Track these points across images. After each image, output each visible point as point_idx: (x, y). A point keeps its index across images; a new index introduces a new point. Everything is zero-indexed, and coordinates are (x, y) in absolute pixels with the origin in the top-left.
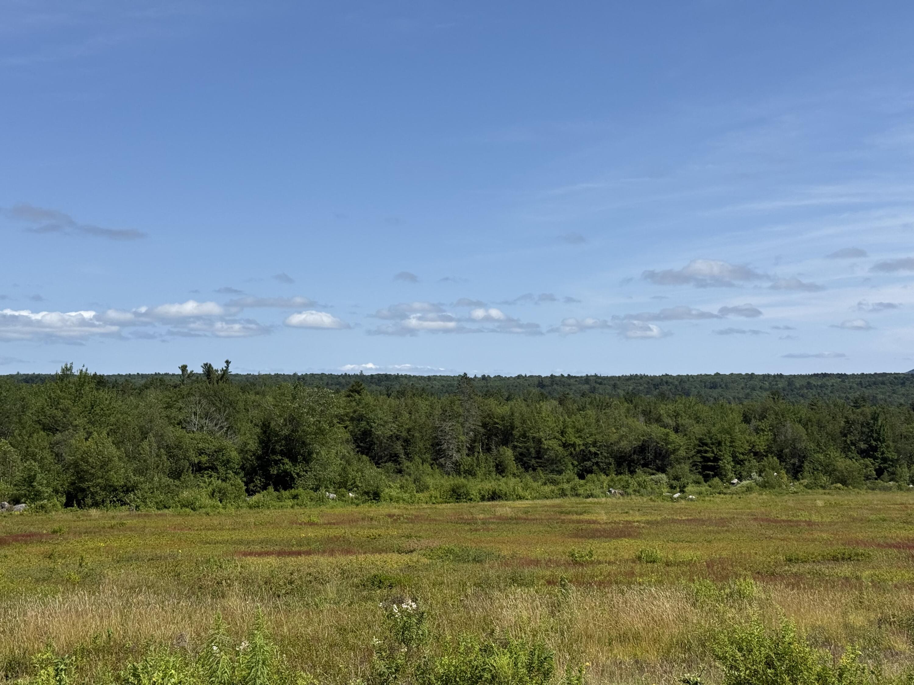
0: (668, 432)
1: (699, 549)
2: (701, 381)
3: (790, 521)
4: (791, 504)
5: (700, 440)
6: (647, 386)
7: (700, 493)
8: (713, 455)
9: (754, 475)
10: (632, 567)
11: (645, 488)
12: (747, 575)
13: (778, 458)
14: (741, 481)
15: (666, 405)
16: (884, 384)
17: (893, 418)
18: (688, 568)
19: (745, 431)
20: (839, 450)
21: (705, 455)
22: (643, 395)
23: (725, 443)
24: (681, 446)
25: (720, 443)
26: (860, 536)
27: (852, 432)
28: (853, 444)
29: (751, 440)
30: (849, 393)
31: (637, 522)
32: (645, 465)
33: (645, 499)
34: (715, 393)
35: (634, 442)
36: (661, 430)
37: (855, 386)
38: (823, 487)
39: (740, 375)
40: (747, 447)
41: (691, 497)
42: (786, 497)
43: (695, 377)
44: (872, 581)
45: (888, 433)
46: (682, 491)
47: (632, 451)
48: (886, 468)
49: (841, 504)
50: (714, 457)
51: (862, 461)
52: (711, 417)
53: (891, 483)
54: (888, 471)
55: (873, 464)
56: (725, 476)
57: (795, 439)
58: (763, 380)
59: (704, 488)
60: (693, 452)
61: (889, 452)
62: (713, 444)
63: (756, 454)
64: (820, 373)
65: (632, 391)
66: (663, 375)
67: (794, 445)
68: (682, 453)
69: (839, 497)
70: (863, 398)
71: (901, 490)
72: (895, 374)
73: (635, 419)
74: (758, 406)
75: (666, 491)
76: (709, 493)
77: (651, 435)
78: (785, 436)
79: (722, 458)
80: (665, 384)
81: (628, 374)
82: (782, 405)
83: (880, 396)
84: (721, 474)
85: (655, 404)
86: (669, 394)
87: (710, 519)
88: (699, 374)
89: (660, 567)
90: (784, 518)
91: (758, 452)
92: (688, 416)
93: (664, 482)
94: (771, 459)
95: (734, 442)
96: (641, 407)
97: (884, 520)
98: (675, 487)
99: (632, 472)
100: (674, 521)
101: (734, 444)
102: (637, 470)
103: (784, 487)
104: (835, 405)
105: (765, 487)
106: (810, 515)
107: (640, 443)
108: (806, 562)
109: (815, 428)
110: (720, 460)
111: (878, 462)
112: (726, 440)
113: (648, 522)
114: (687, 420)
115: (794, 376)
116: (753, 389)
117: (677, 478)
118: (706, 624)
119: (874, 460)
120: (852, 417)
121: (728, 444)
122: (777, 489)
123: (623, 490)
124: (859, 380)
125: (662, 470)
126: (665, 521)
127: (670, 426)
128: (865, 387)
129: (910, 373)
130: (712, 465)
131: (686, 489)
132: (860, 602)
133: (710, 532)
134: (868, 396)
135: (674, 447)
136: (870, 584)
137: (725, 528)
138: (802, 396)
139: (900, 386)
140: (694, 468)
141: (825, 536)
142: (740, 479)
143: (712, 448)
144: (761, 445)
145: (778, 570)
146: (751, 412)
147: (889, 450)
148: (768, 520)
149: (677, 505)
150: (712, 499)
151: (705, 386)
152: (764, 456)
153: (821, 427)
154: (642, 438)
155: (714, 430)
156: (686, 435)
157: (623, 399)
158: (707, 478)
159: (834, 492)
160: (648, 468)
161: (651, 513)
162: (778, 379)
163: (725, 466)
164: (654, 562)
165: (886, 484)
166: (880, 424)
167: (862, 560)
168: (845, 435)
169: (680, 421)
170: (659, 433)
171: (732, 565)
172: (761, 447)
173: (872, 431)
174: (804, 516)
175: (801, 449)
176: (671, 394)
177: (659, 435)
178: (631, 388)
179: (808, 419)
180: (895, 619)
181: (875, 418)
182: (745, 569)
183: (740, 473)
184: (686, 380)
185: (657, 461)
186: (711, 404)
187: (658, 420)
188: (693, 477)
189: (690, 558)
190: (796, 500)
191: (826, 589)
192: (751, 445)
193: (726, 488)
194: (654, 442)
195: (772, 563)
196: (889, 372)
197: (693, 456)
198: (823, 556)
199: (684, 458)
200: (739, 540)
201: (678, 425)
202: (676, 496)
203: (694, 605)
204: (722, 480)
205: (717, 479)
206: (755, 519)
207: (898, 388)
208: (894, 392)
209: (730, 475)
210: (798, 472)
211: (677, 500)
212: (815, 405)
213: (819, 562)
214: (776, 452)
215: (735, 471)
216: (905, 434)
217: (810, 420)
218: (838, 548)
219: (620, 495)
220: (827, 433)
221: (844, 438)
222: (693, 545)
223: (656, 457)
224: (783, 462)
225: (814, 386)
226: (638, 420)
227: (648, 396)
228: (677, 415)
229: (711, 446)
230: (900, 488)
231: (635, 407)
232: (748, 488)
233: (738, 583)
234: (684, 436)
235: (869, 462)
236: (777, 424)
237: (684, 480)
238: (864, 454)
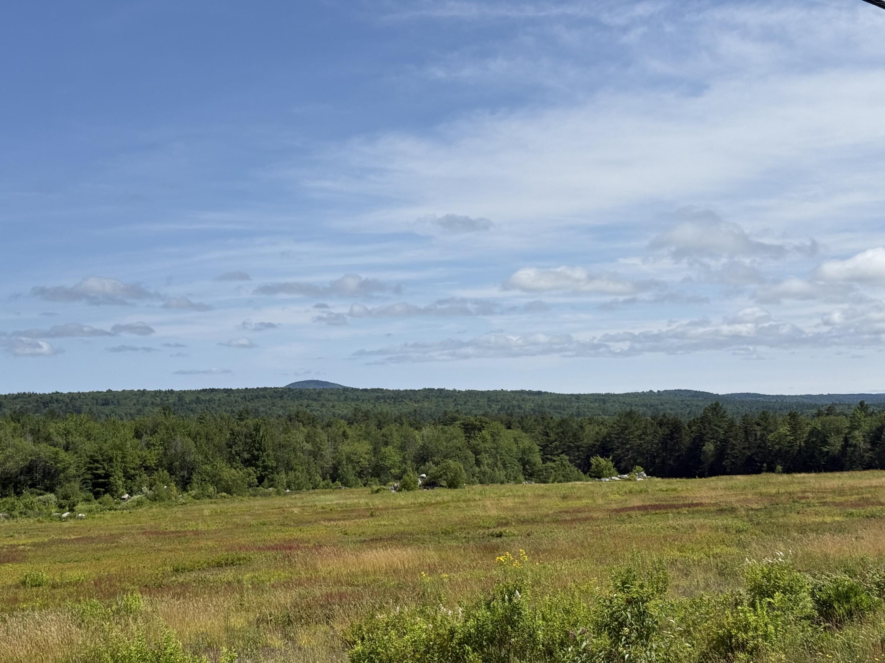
0: (58, 451)
1: (87, 568)
2: (93, 398)
3: (178, 532)
4: (180, 515)
5: (91, 457)
6: (36, 404)
7: (90, 511)
8: (104, 471)
9: (145, 489)
10: (16, 594)
11: (32, 509)
12: (135, 589)
13: (168, 471)
14: (132, 496)
15: (56, 423)
16: (265, 398)
17: (273, 429)
18: (75, 588)
19: (137, 447)
20: (225, 460)
21: (96, 472)
22: (31, 414)
23: (116, 459)
24: (71, 464)
25: (111, 460)
26: (242, 541)
27: (237, 443)
28: (238, 454)
29: (142, 455)
30: (234, 407)
31: (23, 545)
32: (33, 486)
33: (32, 521)
34: (107, 409)
35: (21, 463)
36: (50, 449)
37: (239, 399)
38: (210, 497)
39: (132, 391)
40: (138, 462)
41: (80, 515)
42: (175, 509)
43: (87, 395)
44: (252, 583)
45: (268, 443)
46: (71, 510)
47: (19, 473)
48: (266, 475)
49: (226, 511)
50: (105, 474)
51: (245, 470)
52: (103, 434)
53: (271, 489)
54: (268, 478)
55: (255, 472)
56: (116, 492)
57: (185, 452)
58: (155, 396)
59: (95, 505)
60: (83, 469)
61: (269, 460)
62: (104, 460)
63: (147, 468)
64: (208, 388)
65: (19, 409)
66: (53, 393)
67: (183, 458)
68: (72, 471)
69: (224, 506)
70: (247, 411)
71: (279, 495)
72: (274, 388)
73: (22, 439)
74: (149, 422)
75: (54, 511)
76: (99, 510)
77: (40, 454)
78: (175, 450)
79: (113, 474)
80: (55, 402)
81: (15, 393)
82: (173, 419)
83: (262, 409)
84: (112, 490)
85: (45, 422)
86: (59, 412)
87: (99, 537)
88: (91, 391)
89: (46, 590)
90: (173, 529)
91: (149, 467)
92: (78, 434)
93: (52, 502)
94: (161, 473)
95: (125, 457)
96: (29, 426)
97: (264, 524)
98: (64, 506)
99: (18, 494)
100: (62, 541)
101: (125, 459)
102: (23, 491)
103: (173, 498)
104: (222, 419)
105: (156, 500)
106: (197, 524)
107: (27, 463)
108: (192, 570)
109: (203, 441)
110: (111, 476)
111: (259, 470)
112: (117, 456)
113: (34, 545)
114: (78, 438)
115: (185, 391)
116: (145, 405)
117: (66, 497)
118: (91, 644)
119: (256, 468)
120: (237, 429)
121: (120, 460)
122: (167, 502)
123: (8, 513)
124: (244, 394)
125: (50, 489)
126: (53, 542)
127: (60, 444)
128: (249, 401)
129: (288, 387)
130: (102, 482)
131: (75, 508)
132: (241, 605)
133: (98, 549)
134: (251, 409)
135: (64, 465)
136: (250, 586)
137: (115, 544)
138: (192, 410)
139: (279, 399)
140: (85, 485)
141: (210, 543)
142: (131, 494)
143: (103, 465)
144: (153, 460)
145: (165, 581)
146: (143, 427)
147: (270, 458)
148: (157, 533)
149: (66, 524)
150: (102, 515)
151: (97, 403)
152: (155, 470)
153: (209, 440)
154: (30, 458)
155: (105, 447)
156: (76, 453)
157: (10, 419)
158: (97, 495)
159: (220, 501)
160: (36, 488)
161: (38, 535)
162: (168, 395)
163: (116, 482)
164: (39, 585)
165: (266, 490)
166: (261, 435)
167: (244, 564)
168: (231, 447)
169: (70, 439)
170: (49, 452)
171: (120, 581)
172: (152, 462)
173: (255, 441)
174: (191, 526)
175: (189, 461)
176: (61, 412)
177: (48, 454)
178: (18, 407)
179: (196, 432)
180: (272, 618)
181: (257, 430)
182: (133, 584)
183: (131, 487)
184: (77, 397)
185: (46, 480)
186: (103, 420)
187: (48, 439)
188: (83, 495)
189: (78, 578)
190: (184, 511)
191: (210, 594)
192: (142, 460)
193: (116, 503)
194: (43, 461)
195: (160, 575)
196: (270, 387)
197: (84, 473)
198: (208, 563)
199: (74, 476)
200: (128, 555)
201: (68, 443)
202: (65, 515)
203: (79, 626)
204: (112, 496)
205: (107, 496)
206: (144, 533)
207: (277, 401)
208: (274, 405)
209: (121, 490)
210: (187, 484)
211: (66, 519)
212: (203, 418)
213: (204, 569)
214: (166, 465)
215: (126, 486)
216: (283, 443)
217: (198, 433)
218: (222, 555)
219: (4, 519)
220: (214, 445)
221: (230, 449)
222: (82, 564)
223: (44, 477)
224: (173, 474)
225: (203, 400)
226: (26, 440)
227: (37, 414)
228: (68, 433)
229: (102, 463)
230: (278, 493)
231: (23, 426)
232: (138, 502)
233: (125, 599)
234: (74, 454)
235: (251, 471)
236: (168, 438)
237: (73, 499)
238: (247, 463)
